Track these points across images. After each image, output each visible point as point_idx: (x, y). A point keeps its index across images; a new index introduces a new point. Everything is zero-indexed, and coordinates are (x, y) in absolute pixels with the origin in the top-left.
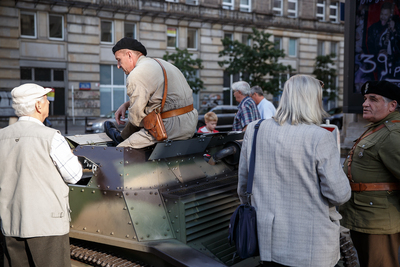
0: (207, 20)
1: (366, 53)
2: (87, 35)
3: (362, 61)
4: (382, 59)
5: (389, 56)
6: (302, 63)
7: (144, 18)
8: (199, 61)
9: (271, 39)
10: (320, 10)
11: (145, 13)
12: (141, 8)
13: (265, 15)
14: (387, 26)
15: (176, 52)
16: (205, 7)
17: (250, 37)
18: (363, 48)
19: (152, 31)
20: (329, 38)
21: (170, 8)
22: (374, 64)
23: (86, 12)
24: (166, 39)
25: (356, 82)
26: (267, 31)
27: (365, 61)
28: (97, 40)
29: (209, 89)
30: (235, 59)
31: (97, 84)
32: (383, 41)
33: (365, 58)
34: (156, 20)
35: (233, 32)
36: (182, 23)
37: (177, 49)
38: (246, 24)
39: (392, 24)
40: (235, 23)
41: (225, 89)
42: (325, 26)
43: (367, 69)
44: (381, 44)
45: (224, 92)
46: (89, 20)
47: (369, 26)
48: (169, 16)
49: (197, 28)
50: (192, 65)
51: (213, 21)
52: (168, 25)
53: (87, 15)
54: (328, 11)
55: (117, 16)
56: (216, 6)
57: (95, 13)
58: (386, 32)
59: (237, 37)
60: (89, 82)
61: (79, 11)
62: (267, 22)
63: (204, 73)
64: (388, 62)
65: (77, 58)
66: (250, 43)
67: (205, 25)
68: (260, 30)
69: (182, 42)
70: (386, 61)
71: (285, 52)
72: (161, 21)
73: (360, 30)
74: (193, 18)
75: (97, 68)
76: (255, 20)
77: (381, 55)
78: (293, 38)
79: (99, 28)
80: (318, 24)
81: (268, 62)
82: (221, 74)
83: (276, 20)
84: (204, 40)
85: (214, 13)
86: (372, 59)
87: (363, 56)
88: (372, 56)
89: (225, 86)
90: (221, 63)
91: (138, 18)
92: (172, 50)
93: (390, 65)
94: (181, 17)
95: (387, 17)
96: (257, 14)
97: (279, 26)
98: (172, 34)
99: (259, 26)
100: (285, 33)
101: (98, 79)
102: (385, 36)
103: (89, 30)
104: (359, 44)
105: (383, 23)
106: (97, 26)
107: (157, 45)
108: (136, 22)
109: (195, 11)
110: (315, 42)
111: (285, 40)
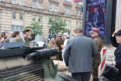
0: (44, 14)
1: (89, 22)
2: (8, 16)
3: (88, 25)
4: (94, 24)
5: (97, 23)
6: (72, 28)
7: (26, 12)
8: (42, 26)
9: (63, 20)
10: (77, 13)
11: (26, 11)
12: (25, 9)
13: (62, 13)
14: (96, 13)
15: (35, 23)
16: (44, 10)
17: (57, 20)
18: (88, 20)
19: (28, 16)
20: (79, 21)
21: (34, 10)
22: (92, 26)
23: (7, 9)
24: (32, 19)
25: (86, 31)
26: (62, 18)
27: (89, 25)
28: (11, 18)
29: (44, 34)
30: (53, 26)
31: (10, 31)
32: (95, 19)
33: (89, 24)
34: (29, 13)
35: (52, 18)
36: (37, 14)
37: (35, 22)
38: (56, 16)
39: (98, 13)
40: (53, 15)
41: (49, 34)
42: (78, 18)
43: (89, 27)
44: (94, 19)
45: (49, 35)
46: (8, 12)
47: (90, 13)
48: (33, 12)
49: (42, 16)
50: (39, 27)
51: (47, 15)
52: (33, 15)
53: (8, 10)
54: (79, 14)
55: (17, 11)
56: (48, 10)
57: (10, 10)
58: (96, 15)
59: (53, 19)
60: (8, 31)
61: (5, 9)
62: (62, 16)
63: (43, 29)
64: (96, 25)
65: (4, 23)
66: (57, 21)
67: (44, 15)
68: (60, 18)
69: (37, 20)
70: (95, 25)
71: (67, 25)
72: (31, 13)
73: (88, 14)
74: (40, 13)
75: (10, 26)
76: (59, 15)
77: (94, 23)
78: (69, 21)
79: (12, 14)
80: (76, 17)
81: (62, 27)
82: (48, 30)
83: (65, 15)
84: (43, 20)
85: (47, 12)
86: (91, 24)
87: (88, 23)
88: (91, 23)
89: (49, 33)
90: (48, 27)
91: (24, 12)
92: (34, 22)
93: (97, 26)
94: (37, 13)
95: (96, 11)
96: (59, 13)
97: (65, 17)
98: (34, 17)
99: (60, 17)
100: (67, 19)
101: (11, 30)
102: (95, 17)
103: (8, 15)
104: (87, 19)
105: (95, 12)
106: (11, 14)
107: (29, 20)
108: (23, 13)
109: (41, 11)
110: (76, 22)
111: (67, 21)
